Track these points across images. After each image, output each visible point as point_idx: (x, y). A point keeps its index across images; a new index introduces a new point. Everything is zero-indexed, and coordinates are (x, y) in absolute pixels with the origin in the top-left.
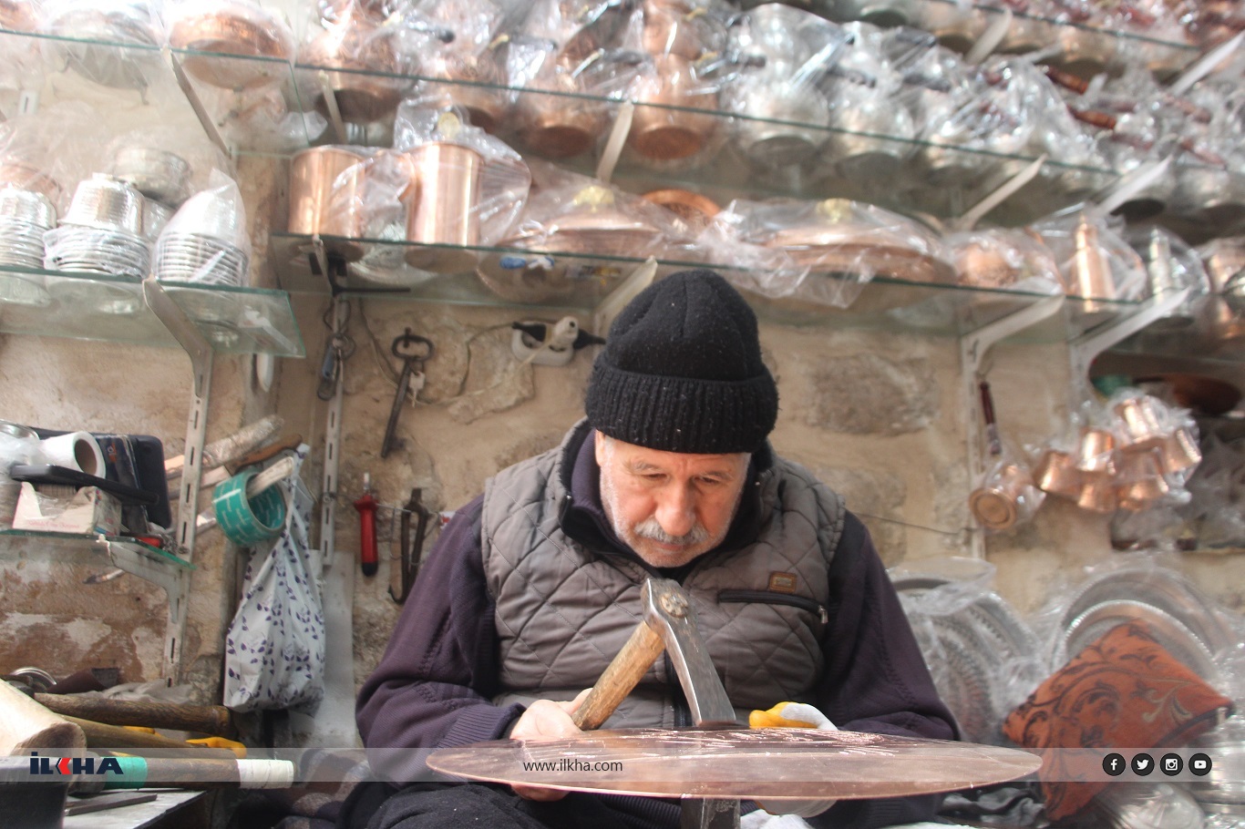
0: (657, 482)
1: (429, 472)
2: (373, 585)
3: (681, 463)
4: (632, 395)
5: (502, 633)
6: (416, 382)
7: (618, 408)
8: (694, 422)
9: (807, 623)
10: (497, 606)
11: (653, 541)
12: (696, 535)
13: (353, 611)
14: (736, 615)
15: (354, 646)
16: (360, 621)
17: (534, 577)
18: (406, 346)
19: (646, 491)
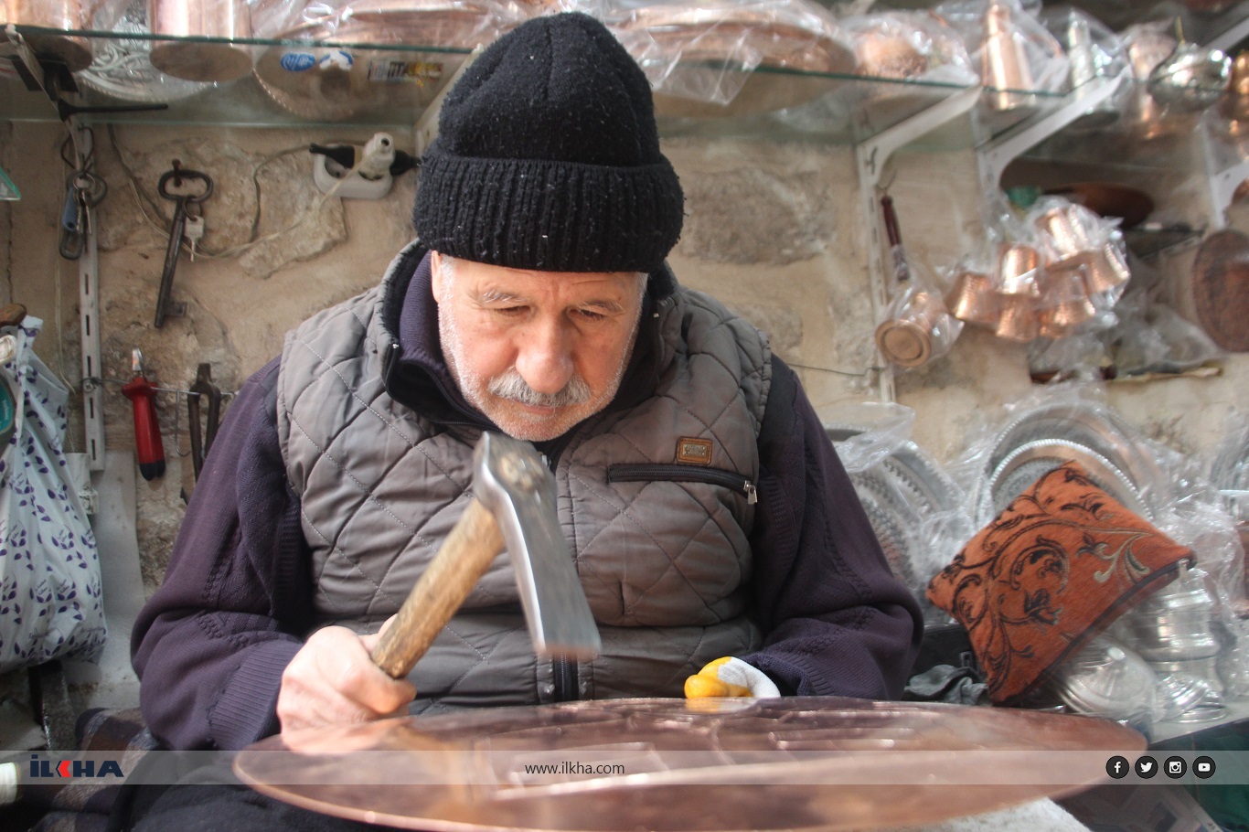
0: (517, 318)
1: (220, 341)
2: (161, 490)
3: (550, 288)
4: (476, 190)
5: (312, 542)
6: (194, 229)
7: (457, 209)
8: (567, 224)
9: (729, 505)
10: (303, 505)
11: (515, 401)
12: (574, 392)
13: (137, 525)
14: (634, 499)
15: (143, 569)
16: (148, 536)
17: (351, 462)
18: (178, 184)
19: (501, 332)
